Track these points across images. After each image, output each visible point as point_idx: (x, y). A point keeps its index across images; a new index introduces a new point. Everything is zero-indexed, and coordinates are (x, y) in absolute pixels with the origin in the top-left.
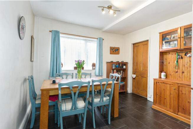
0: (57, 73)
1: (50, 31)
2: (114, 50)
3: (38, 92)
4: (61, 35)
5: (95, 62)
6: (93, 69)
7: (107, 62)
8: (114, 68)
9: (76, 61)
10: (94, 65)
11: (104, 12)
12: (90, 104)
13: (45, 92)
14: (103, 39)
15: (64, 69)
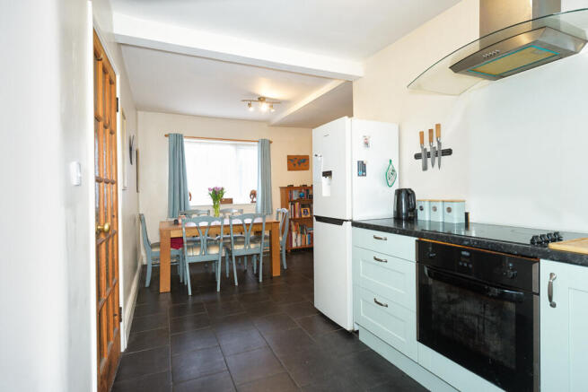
0: (180, 209)
1: (166, 136)
2: (296, 163)
3: (154, 237)
4: (185, 140)
5: (256, 189)
6: (253, 202)
7: (282, 188)
8: (295, 198)
9: (209, 189)
10: (253, 194)
11: (252, 109)
12: (229, 251)
13: (165, 233)
14: (271, 142)
15: (193, 203)
